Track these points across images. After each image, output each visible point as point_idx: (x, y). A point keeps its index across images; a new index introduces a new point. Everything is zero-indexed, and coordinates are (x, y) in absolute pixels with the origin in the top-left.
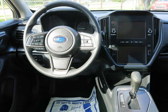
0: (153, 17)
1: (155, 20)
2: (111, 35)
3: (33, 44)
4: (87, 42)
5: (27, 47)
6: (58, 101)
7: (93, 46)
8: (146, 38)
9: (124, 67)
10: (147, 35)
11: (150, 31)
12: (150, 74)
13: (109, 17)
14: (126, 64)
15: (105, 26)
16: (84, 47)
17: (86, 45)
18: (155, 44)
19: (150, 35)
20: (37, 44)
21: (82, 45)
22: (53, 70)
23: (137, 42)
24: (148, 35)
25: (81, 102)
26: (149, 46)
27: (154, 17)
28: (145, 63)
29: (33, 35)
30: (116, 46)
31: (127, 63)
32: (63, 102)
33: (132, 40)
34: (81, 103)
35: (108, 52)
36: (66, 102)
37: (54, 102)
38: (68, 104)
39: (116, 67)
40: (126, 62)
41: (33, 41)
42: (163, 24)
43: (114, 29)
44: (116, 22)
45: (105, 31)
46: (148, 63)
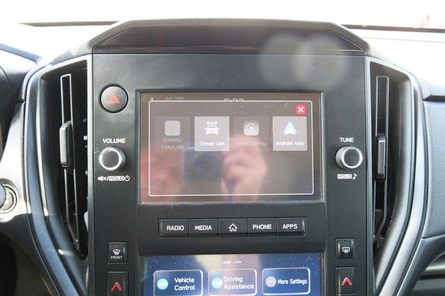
0: (368, 60)
1: (383, 82)
2: (100, 179)
8: (323, 200)
10: (331, 179)
11: (351, 157)
13: (88, 58)
15: (67, 119)
18: (383, 231)
19: (348, 176)
23: (268, 227)
24: (340, 176)
27: (372, 64)
42: (425, 102)
43: (118, 141)
44: (132, 96)
45: (64, 157)
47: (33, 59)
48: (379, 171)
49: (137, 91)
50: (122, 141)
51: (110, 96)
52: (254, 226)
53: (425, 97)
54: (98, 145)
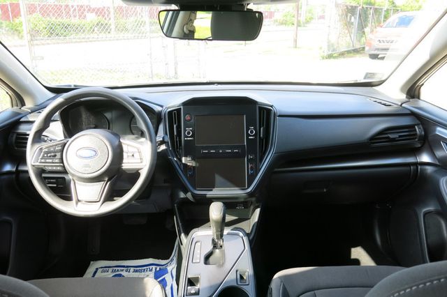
1: (264, 112)
3: (43, 161)
4: (133, 156)
5: (34, 166)
6: (106, 267)
7: (141, 162)
8: (245, 144)
9: (206, 195)
10: (247, 138)
11: (252, 132)
13: (182, 107)
14: (212, 190)
15: (176, 124)
16: (128, 164)
17: (130, 161)
20: (51, 161)
21: (124, 161)
22: (77, 203)
23: (230, 151)
24: (250, 138)
25: (151, 267)
26: (251, 157)
27: (259, 107)
28: (245, 187)
29: (44, 145)
30: (193, 159)
31: (214, 188)
32: (115, 268)
33: (221, 148)
34: (151, 270)
36: (122, 268)
37: (97, 269)
38: (124, 273)
39: (193, 195)
40: (211, 186)
41: (43, 156)
42: (277, 117)
43: (190, 129)
44: (193, 117)
45: (175, 134)
46: (248, 187)
48: (261, 136)
49: (195, 115)
51: (187, 117)
52: (226, 151)
53: (278, 115)
54: (185, 130)
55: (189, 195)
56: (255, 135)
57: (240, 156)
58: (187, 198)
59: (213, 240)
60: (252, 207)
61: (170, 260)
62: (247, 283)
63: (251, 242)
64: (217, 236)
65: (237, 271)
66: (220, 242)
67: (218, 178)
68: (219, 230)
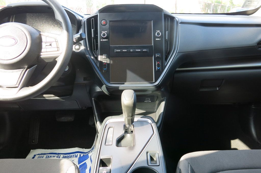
1: (168, 19)
2: (101, 40)
4: (51, 45)
6: (42, 154)
8: (153, 45)
9: (119, 87)
11: (158, 34)
12: (165, 100)
13: (98, 14)
14: (124, 84)
16: (45, 53)
17: (48, 50)
18: (168, 53)
19: (158, 39)
21: (43, 50)
23: (140, 50)
24: (156, 39)
25: (76, 154)
26: (158, 56)
27: (164, 14)
28: (153, 81)
30: (109, 57)
31: (126, 82)
32: (48, 155)
33: (132, 47)
34: (76, 157)
35: (97, 66)
36: (54, 155)
37: (35, 155)
39: (108, 88)
40: (123, 80)
42: (179, 24)
43: (105, 32)
44: (108, 22)
45: (93, 36)
46: (156, 81)
47: (82, 17)
48: (166, 39)
49: (109, 21)
50: (106, 32)
51: (103, 22)
52: (136, 50)
53: (180, 22)
54: (101, 33)
55: (104, 89)
56: (161, 37)
57: (148, 55)
58: (102, 92)
59: (125, 126)
60: (157, 102)
61: (92, 148)
62: (158, 164)
63: (159, 128)
64: (128, 120)
65: (147, 153)
66: (132, 128)
67: (130, 74)
68: (131, 115)
